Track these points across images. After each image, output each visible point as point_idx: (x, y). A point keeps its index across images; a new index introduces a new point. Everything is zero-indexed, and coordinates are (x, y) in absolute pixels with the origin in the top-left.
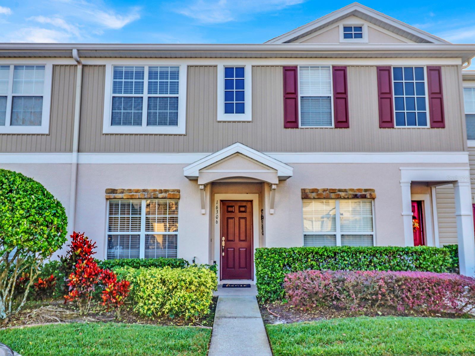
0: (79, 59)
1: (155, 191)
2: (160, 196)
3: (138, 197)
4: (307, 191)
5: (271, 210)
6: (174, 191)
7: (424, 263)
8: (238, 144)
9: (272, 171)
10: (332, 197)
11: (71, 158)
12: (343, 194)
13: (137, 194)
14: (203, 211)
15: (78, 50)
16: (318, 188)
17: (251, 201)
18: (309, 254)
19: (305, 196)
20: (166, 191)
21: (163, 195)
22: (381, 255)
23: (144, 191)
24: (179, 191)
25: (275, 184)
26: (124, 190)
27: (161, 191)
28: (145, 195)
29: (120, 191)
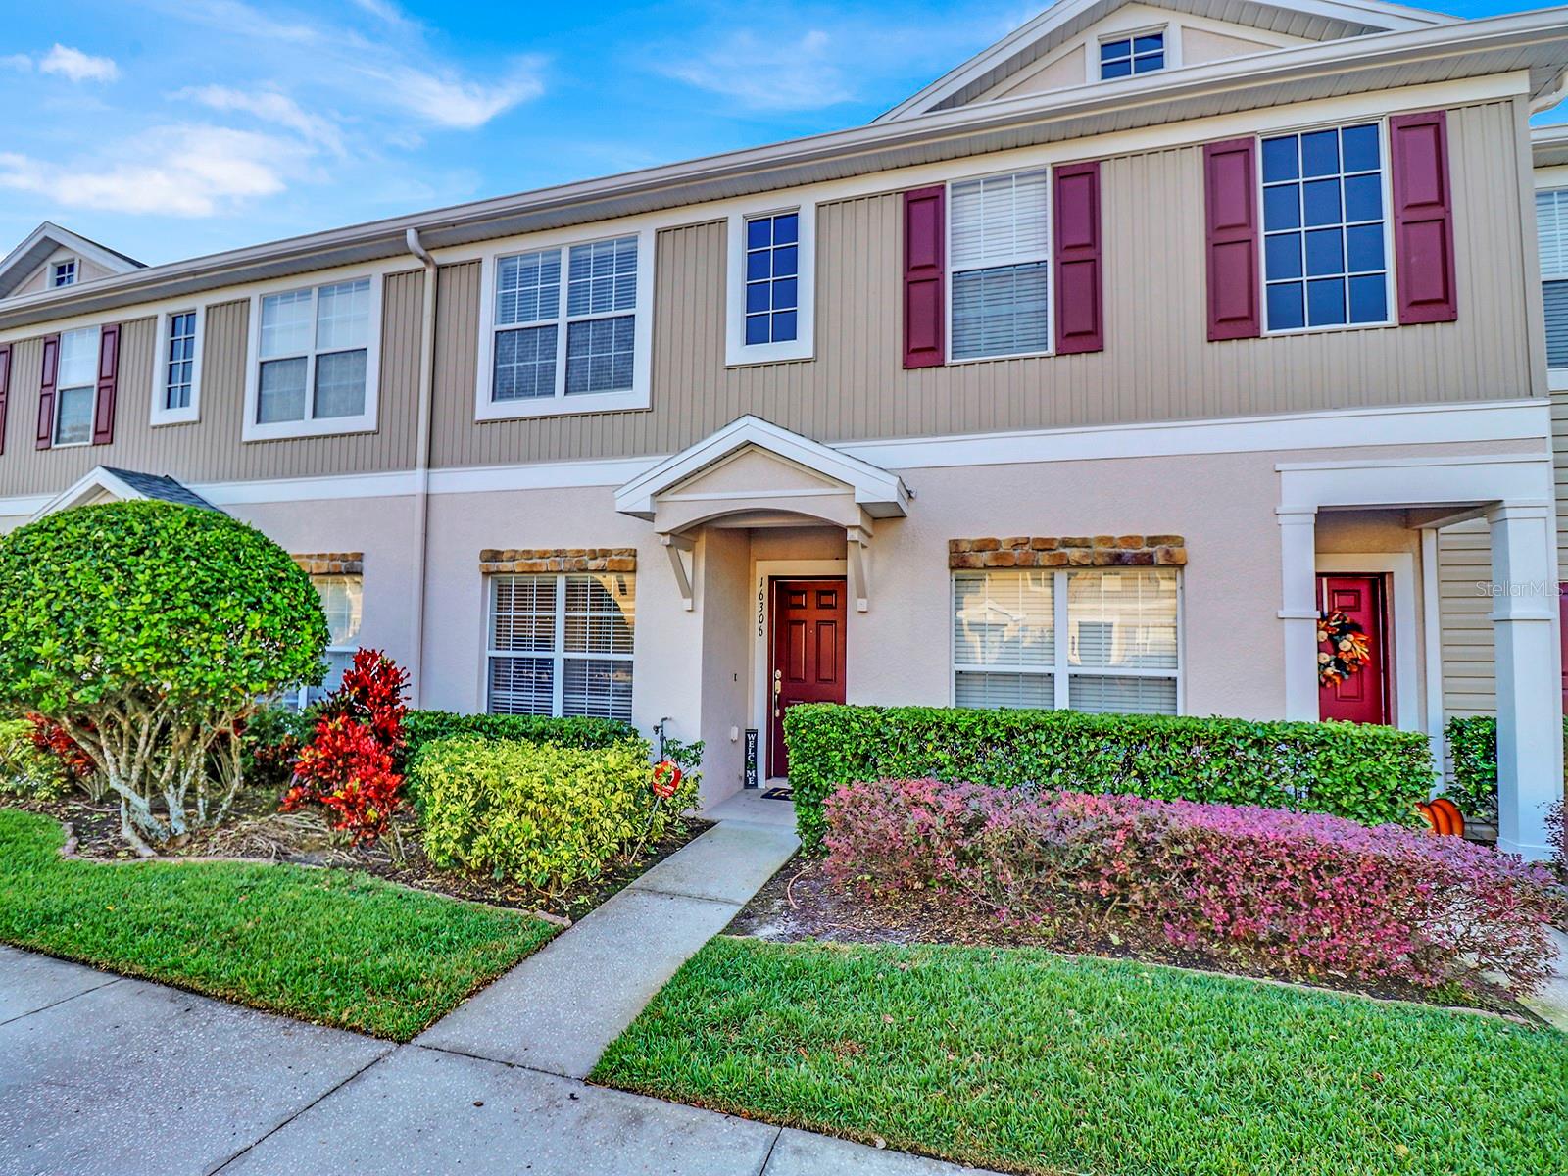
0: (423, 253)
1: (580, 553)
2: (592, 565)
3: (544, 569)
4: (965, 547)
6: (621, 552)
8: (748, 419)
9: (841, 490)
10: (1041, 564)
11: (411, 482)
12: (1074, 554)
13: (544, 560)
14: (686, 603)
15: (419, 231)
16: (998, 538)
17: (840, 580)
19: (962, 562)
20: (605, 553)
21: (599, 562)
23: (558, 553)
24: (634, 553)
26: (516, 551)
27: (594, 554)
28: (559, 564)
29: (509, 555)
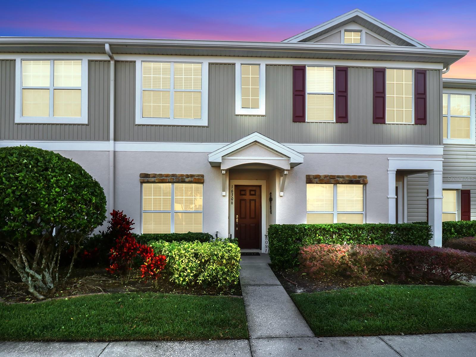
0: (111, 54)
1: (182, 175)
2: (187, 180)
3: (168, 181)
4: (312, 177)
5: (281, 193)
6: (198, 176)
7: (412, 237)
9: (285, 158)
10: (332, 182)
11: (108, 146)
12: (341, 180)
13: (167, 178)
14: (224, 193)
15: (110, 45)
16: (320, 175)
17: (260, 187)
18: (318, 230)
19: (310, 180)
20: (192, 176)
21: (189, 179)
22: (378, 231)
23: (173, 175)
24: (203, 176)
25: (287, 170)
26: (156, 174)
27: (188, 176)
28: (174, 179)
29: (153, 175)
